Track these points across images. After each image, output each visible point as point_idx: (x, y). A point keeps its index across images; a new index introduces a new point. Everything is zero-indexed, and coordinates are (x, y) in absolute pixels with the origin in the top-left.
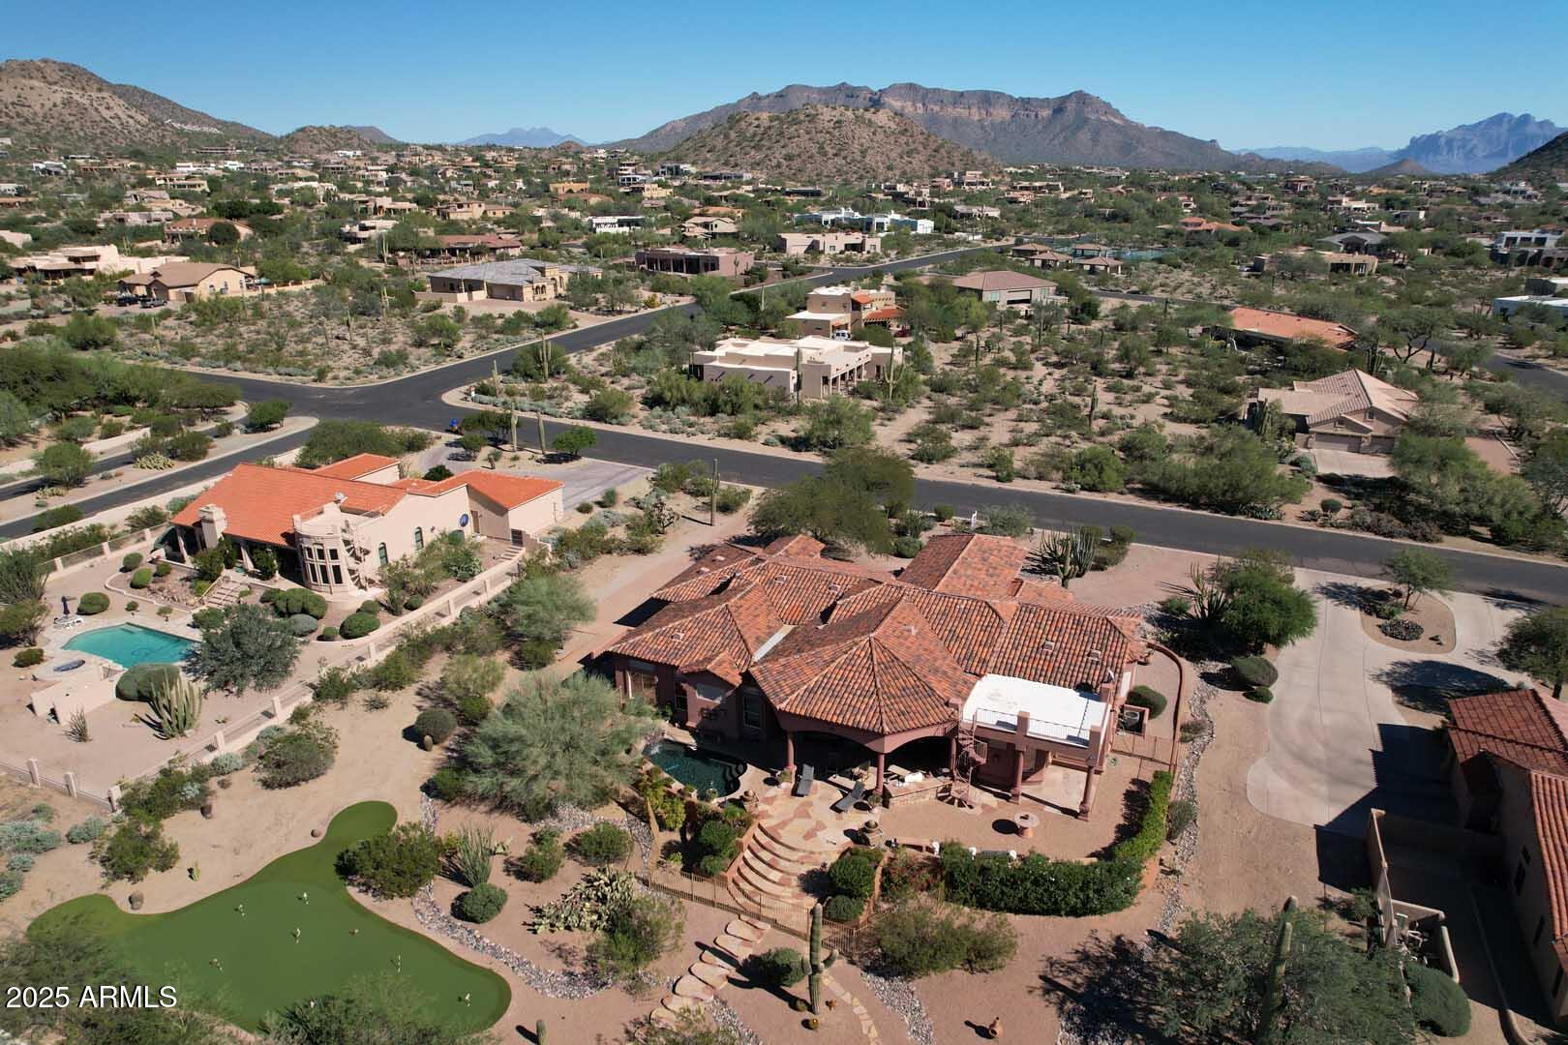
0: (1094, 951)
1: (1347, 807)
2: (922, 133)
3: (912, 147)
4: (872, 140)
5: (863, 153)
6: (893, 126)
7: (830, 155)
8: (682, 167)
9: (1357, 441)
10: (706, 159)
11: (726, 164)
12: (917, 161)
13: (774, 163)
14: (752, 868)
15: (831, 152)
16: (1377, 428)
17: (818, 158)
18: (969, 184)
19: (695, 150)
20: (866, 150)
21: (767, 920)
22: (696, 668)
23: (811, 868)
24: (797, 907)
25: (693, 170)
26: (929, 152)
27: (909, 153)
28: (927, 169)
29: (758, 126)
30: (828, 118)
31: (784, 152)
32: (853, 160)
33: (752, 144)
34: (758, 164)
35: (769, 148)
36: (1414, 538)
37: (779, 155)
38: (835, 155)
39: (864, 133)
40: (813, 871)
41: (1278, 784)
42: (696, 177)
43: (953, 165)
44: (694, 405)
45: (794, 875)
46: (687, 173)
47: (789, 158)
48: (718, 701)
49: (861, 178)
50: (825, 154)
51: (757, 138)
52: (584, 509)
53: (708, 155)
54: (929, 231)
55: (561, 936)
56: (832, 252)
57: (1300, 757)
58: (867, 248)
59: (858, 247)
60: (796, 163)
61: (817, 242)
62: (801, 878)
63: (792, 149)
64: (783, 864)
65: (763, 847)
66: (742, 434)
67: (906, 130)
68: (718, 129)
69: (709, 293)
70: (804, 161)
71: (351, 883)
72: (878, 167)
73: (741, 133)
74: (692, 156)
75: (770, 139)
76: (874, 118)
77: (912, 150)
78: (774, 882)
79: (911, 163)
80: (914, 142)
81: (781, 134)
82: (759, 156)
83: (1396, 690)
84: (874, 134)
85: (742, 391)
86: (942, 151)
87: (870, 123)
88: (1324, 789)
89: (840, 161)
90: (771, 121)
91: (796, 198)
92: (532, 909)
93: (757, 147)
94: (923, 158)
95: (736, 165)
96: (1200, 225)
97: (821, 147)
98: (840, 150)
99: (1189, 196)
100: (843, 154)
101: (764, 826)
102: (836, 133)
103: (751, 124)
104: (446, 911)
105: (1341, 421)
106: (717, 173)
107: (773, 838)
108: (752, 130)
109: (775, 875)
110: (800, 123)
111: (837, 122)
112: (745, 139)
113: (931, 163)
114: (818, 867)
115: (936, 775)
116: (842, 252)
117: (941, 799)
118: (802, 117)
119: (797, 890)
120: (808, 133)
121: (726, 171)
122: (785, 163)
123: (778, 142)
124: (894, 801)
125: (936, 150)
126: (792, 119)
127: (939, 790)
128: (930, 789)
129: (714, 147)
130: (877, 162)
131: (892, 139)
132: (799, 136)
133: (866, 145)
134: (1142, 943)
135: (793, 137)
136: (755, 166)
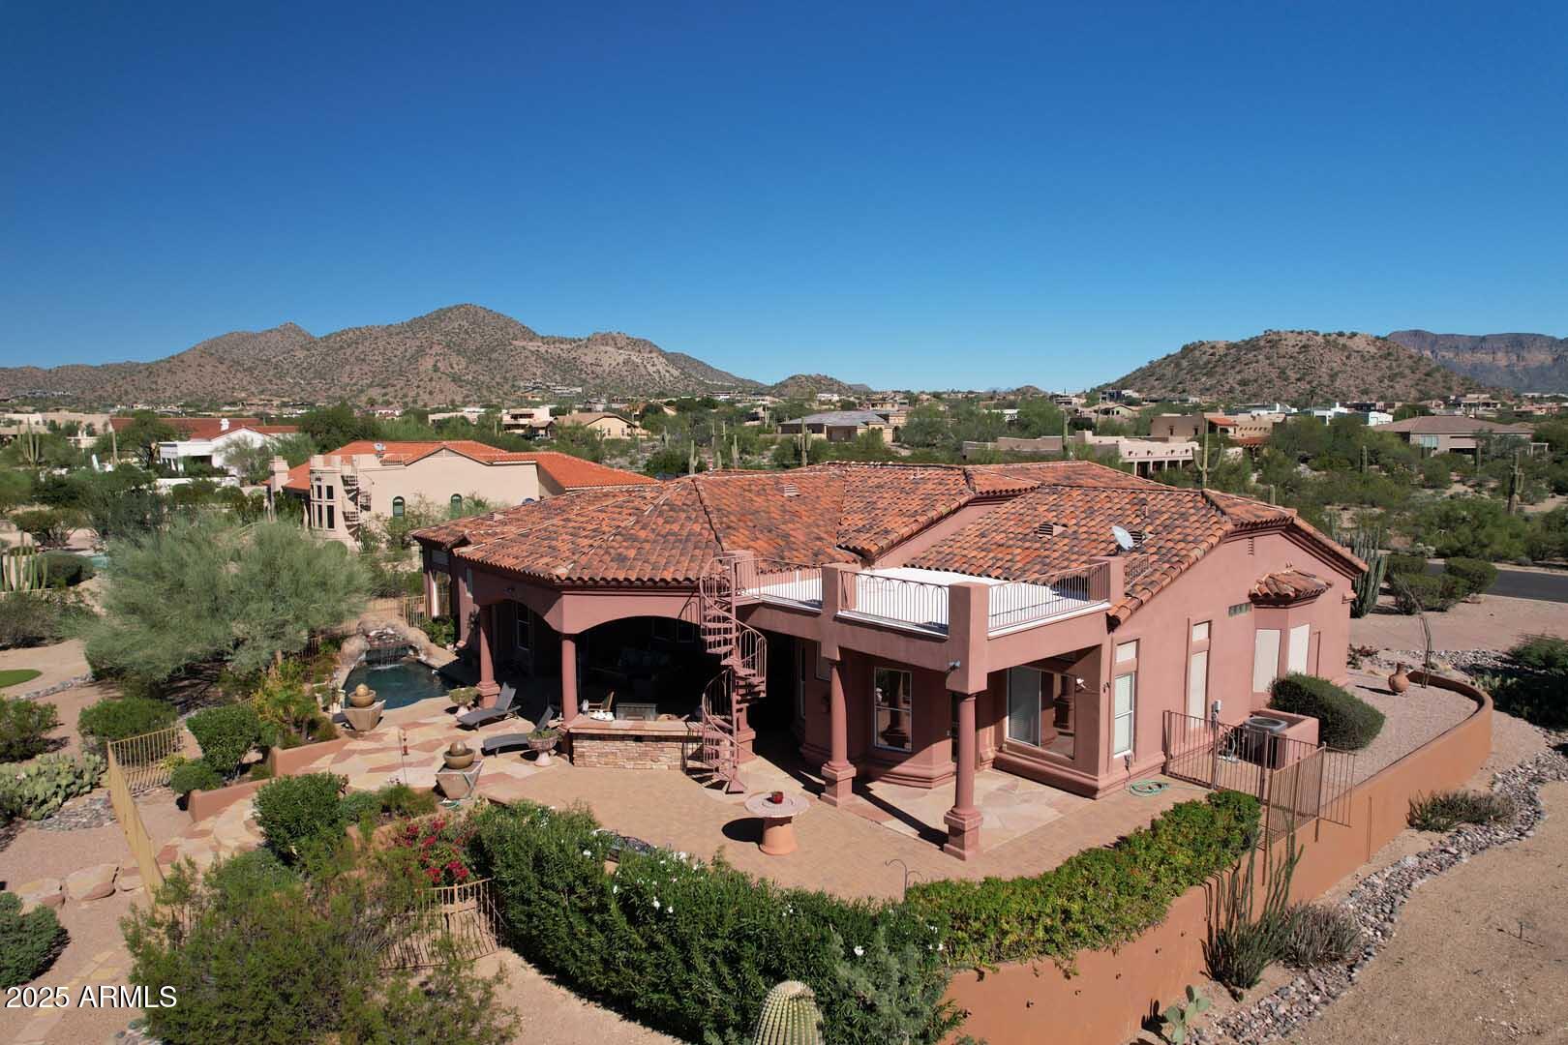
2: (1410, 357)
3: (1396, 372)
4: (1345, 364)
5: (1333, 377)
7: (1293, 380)
8: (1123, 392)
10: (1153, 387)
11: (1173, 390)
12: (1401, 386)
13: (1227, 387)
15: (1293, 375)
17: (1278, 383)
20: (1336, 374)
25: (1135, 395)
26: (1417, 376)
27: (1391, 378)
28: (1415, 394)
29: (1212, 355)
30: (1293, 342)
31: (1239, 377)
32: (1320, 384)
33: (1205, 371)
34: (1208, 390)
35: (1223, 374)
37: (1233, 379)
38: (1298, 380)
43: (1450, 389)
46: (1127, 398)
47: (1244, 383)
50: (1287, 379)
51: (1211, 365)
53: (1156, 383)
60: (1252, 388)
63: (1249, 373)
67: (1389, 354)
70: (1260, 386)
72: (1350, 391)
73: (1193, 361)
74: (1139, 385)
75: (1225, 365)
76: (1349, 343)
77: (1396, 375)
79: (1392, 387)
80: (1399, 366)
81: (1238, 360)
82: (1209, 382)
84: (1347, 358)
86: (1436, 375)
87: (1343, 348)
90: (1228, 349)
93: (1209, 374)
94: (1409, 383)
95: (1184, 391)
97: (1283, 372)
98: (1304, 374)
100: (1308, 378)
102: (1302, 357)
103: (1205, 353)
108: (1205, 358)
110: (1260, 348)
111: (1304, 347)
112: (1197, 367)
118: (1263, 344)
120: (1268, 358)
121: (1171, 396)
122: (1239, 389)
123: (1233, 367)
124: (583, 747)
125: (1427, 375)
126: (1252, 345)
127: (690, 752)
128: (667, 739)
129: (1164, 375)
130: (1349, 386)
131: (1371, 364)
132: (1257, 362)
133: (1335, 370)
135: (1251, 363)
136: (1205, 391)
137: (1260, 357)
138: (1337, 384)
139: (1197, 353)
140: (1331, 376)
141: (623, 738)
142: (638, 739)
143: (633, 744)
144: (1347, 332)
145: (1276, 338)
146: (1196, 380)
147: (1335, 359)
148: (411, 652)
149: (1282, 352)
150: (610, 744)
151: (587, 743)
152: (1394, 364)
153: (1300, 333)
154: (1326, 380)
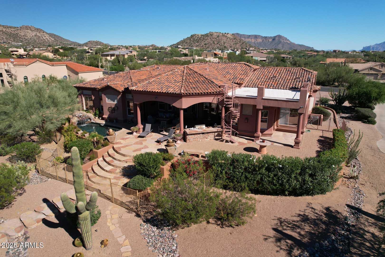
2: (239, 39)
4: (226, 40)
5: (224, 43)
6: (232, 37)
7: (216, 44)
8: (178, 46)
11: (190, 46)
12: (238, 46)
14: (99, 165)
15: (216, 43)
17: (213, 44)
18: (251, 50)
20: (225, 43)
23: (131, 164)
25: (181, 47)
26: (241, 43)
28: (240, 48)
29: (198, 37)
30: (216, 35)
31: (204, 43)
32: (222, 45)
34: (198, 46)
35: (201, 42)
37: (203, 43)
38: (217, 44)
40: (132, 166)
43: (247, 47)
45: (119, 167)
47: (205, 44)
48: (115, 102)
50: (215, 43)
51: (198, 40)
53: (185, 44)
60: (207, 46)
62: (123, 169)
63: (206, 42)
64: (116, 162)
65: (109, 156)
67: (235, 38)
68: (188, 38)
74: (181, 44)
75: (201, 40)
76: (227, 35)
77: (236, 43)
78: (107, 171)
79: (236, 46)
80: (237, 41)
81: (204, 39)
82: (198, 44)
84: (227, 39)
86: (244, 43)
89: (218, 45)
90: (201, 36)
93: (198, 42)
94: (239, 45)
95: (192, 46)
96: (312, 53)
100: (219, 44)
101: (114, 147)
102: (218, 38)
103: (196, 37)
105: (371, 69)
107: (118, 152)
108: (196, 38)
109: (108, 168)
111: (218, 36)
112: (195, 40)
113: (241, 46)
117: (218, 139)
119: (119, 175)
122: (204, 46)
124: (189, 137)
125: (242, 43)
126: (207, 35)
127: (216, 135)
128: (210, 133)
129: (187, 42)
130: (228, 45)
131: (232, 40)
132: (208, 39)
133: (225, 41)
134: (345, 212)
135: (207, 40)
136: (197, 46)
137: (209, 38)
138: (225, 45)
139: (194, 37)
141: (199, 134)
142: (203, 133)
143: (201, 135)
144: (227, 33)
145: (212, 34)
146: (195, 44)
147: (224, 39)
148: (89, 120)
149: (213, 37)
150: (196, 136)
151: (190, 136)
152: (236, 41)
153: (217, 33)
154: (223, 44)
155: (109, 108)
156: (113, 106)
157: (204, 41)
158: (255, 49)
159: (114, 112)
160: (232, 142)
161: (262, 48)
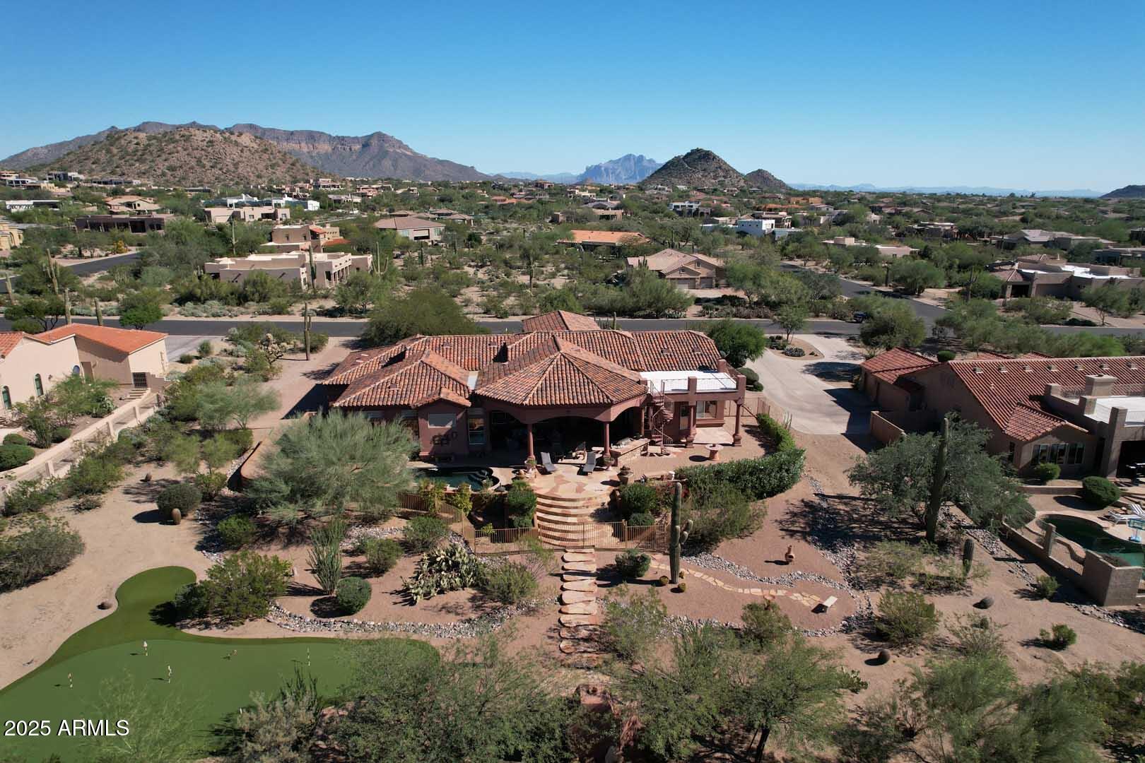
0: (796, 510)
1: (846, 424)
2: (279, 152)
3: (274, 162)
4: (241, 156)
5: (236, 165)
6: (256, 146)
7: (208, 167)
8: (70, 174)
9: (692, 281)
10: (93, 169)
11: (113, 173)
12: (279, 172)
13: (159, 172)
14: (549, 521)
15: (208, 165)
16: (703, 272)
17: (199, 169)
18: (324, 186)
19: (80, 162)
20: (237, 163)
21: (589, 547)
22: (430, 400)
23: (595, 508)
24: (604, 534)
25: (81, 177)
26: (287, 165)
27: (273, 166)
28: (288, 178)
29: (137, 144)
30: (200, 139)
31: (166, 164)
32: (228, 171)
33: (135, 158)
34: (144, 173)
35: (153, 161)
36: (760, 317)
37: (162, 166)
38: (212, 167)
39: (235, 151)
40: (598, 509)
41: (804, 422)
42: (86, 181)
43: (307, 175)
44: (220, 299)
45: (586, 515)
46: (76, 179)
47: (172, 169)
48: (449, 426)
49: (237, 184)
50: (204, 166)
51: (139, 153)
52: (185, 360)
53: (94, 166)
54: (317, 209)
55: (438, 600)
56: (252, 220)
57: (802, 409)
58: (280, 216)
59: (273, 216)
60: (179, 173)
61: (239, 212)
62: (592, 516)
63: (173, 161)
64: (573, 511)
65: (551, 506)
66: (279, 311)
67: (267, 150)
68: (97, 147)
69: (183, 232)
70: (185, 171)
71: (183, 627)
72: (250, 176)
73: (121, 149)
75: (151, 154)
76: (239, 140)
78: (575, 524)
80: (274, 158)
81: (161, 150)
82: (143, 168)
83: (817, 376)
84: (242, 151)
85: (266, 283)
86: (298, 165)
87: (237, 144)
88: (828, 420)
90: (149, 140)
91: (193, 193)
92: (391, 594)
93: (141, 160)
95: (124, 174)
96: (505, 200)
97: (199, 161)
98: (216, 163)
99: (483, 190)
100: (219, 166)
101: (541, 494)
102: (210, 150)
103: (130, 142)
104: (310, 617)
105: (683, 269)
106: (105, 180)
107: (553, 499)
108: (132, 147)
110: (177, 141)
111: (209, 142)
112: (128, 154)
114: (600, 507)
115: (637, 439)
116: (259, 220)
117: (645, 455)
118: (177, 137)
119: (594, 524)
120: (185, 150)
121: (115, 178)
122: (169, 173)
123: (159, 156)
125: (293, 164)
126: (169, 138)
127: (642, 450)
128: (637, 448)
129: (99, 159)
130: (248, 172)
131: (257, 156)
132: (177, 152)
133: (237, 160)
134: (816, 500)
135: (173, 153)
136: (141, 174)
137: (179, 148)
138: (240, 170)
139: (123, 142)
140: (234, 165)
142: (630, 450)
145: (187, 133)
146: (131, 165)
149: (195, 145)
152: (271, 156)
153: (203, 128)
154: (231, 168)
155: (434, 437)
156: (443, 434)
157: (164, 157)
158: (332, 181)
159: (448, 443)
160: (668, 454)
161: (353, 179)
